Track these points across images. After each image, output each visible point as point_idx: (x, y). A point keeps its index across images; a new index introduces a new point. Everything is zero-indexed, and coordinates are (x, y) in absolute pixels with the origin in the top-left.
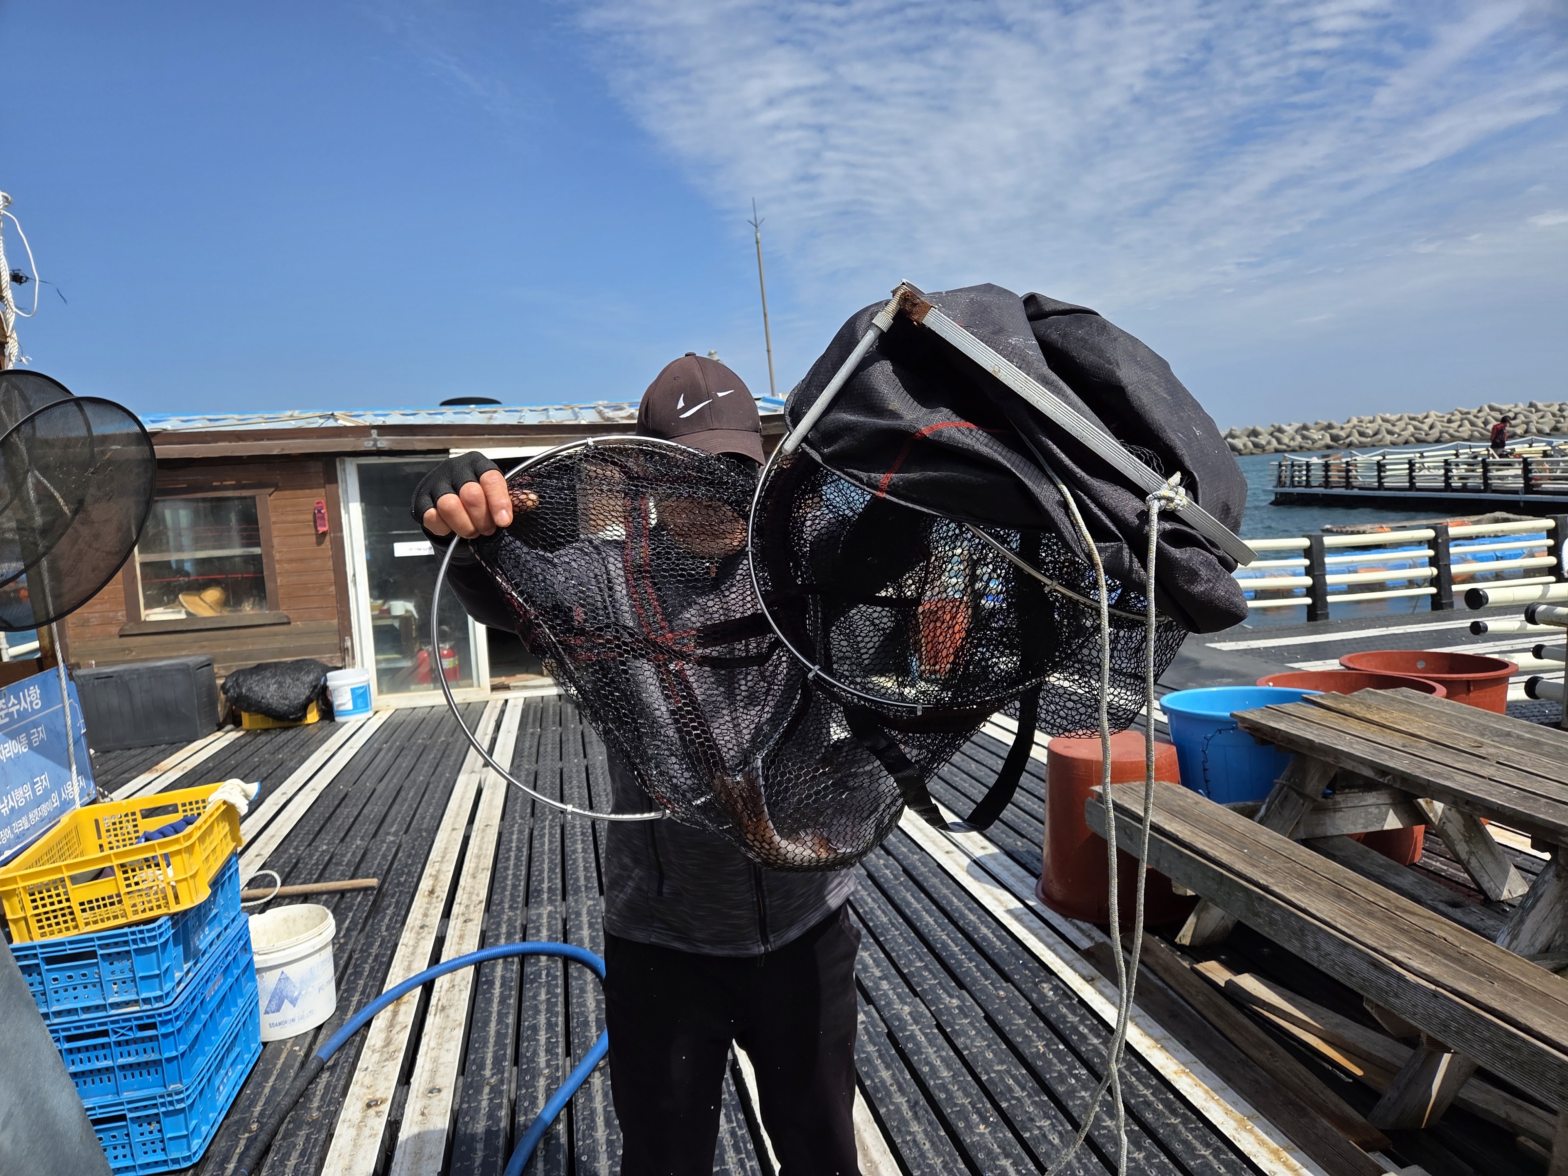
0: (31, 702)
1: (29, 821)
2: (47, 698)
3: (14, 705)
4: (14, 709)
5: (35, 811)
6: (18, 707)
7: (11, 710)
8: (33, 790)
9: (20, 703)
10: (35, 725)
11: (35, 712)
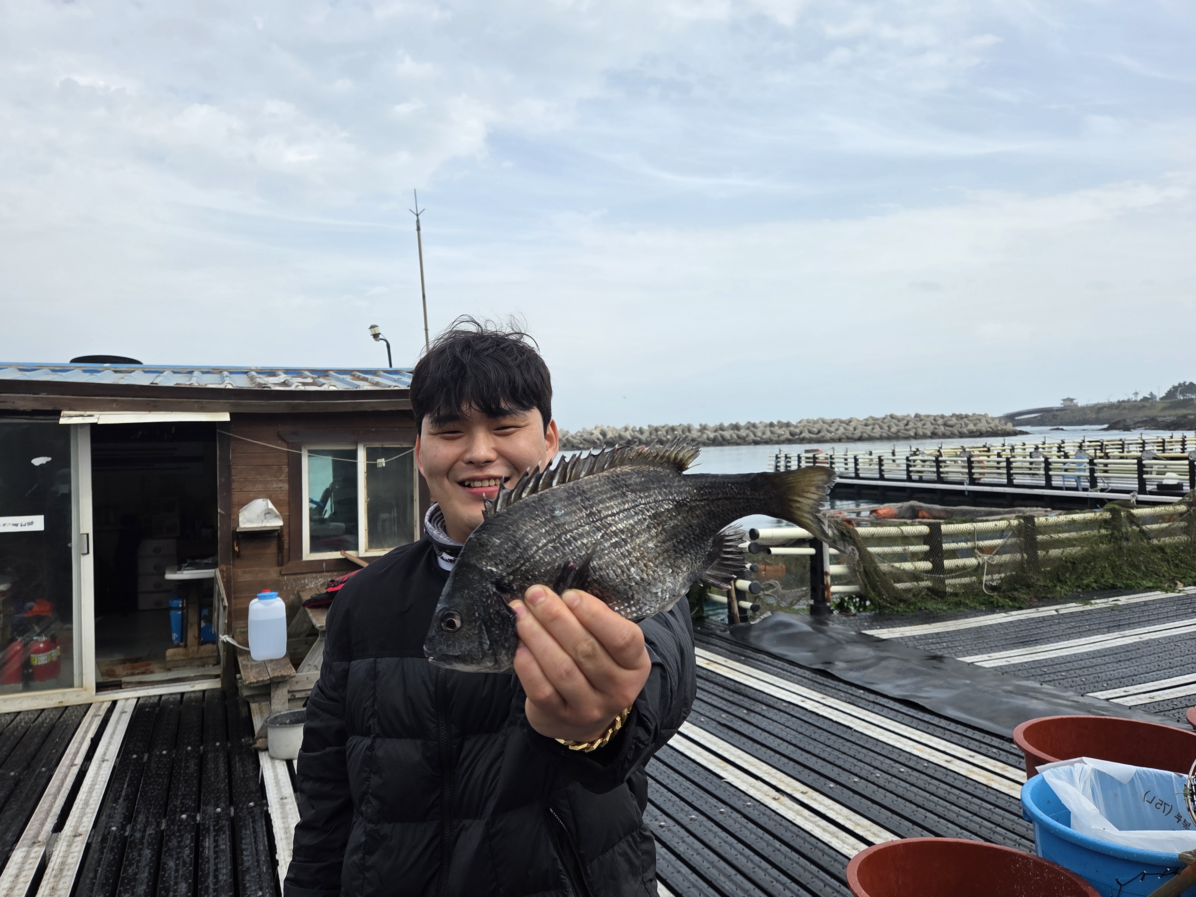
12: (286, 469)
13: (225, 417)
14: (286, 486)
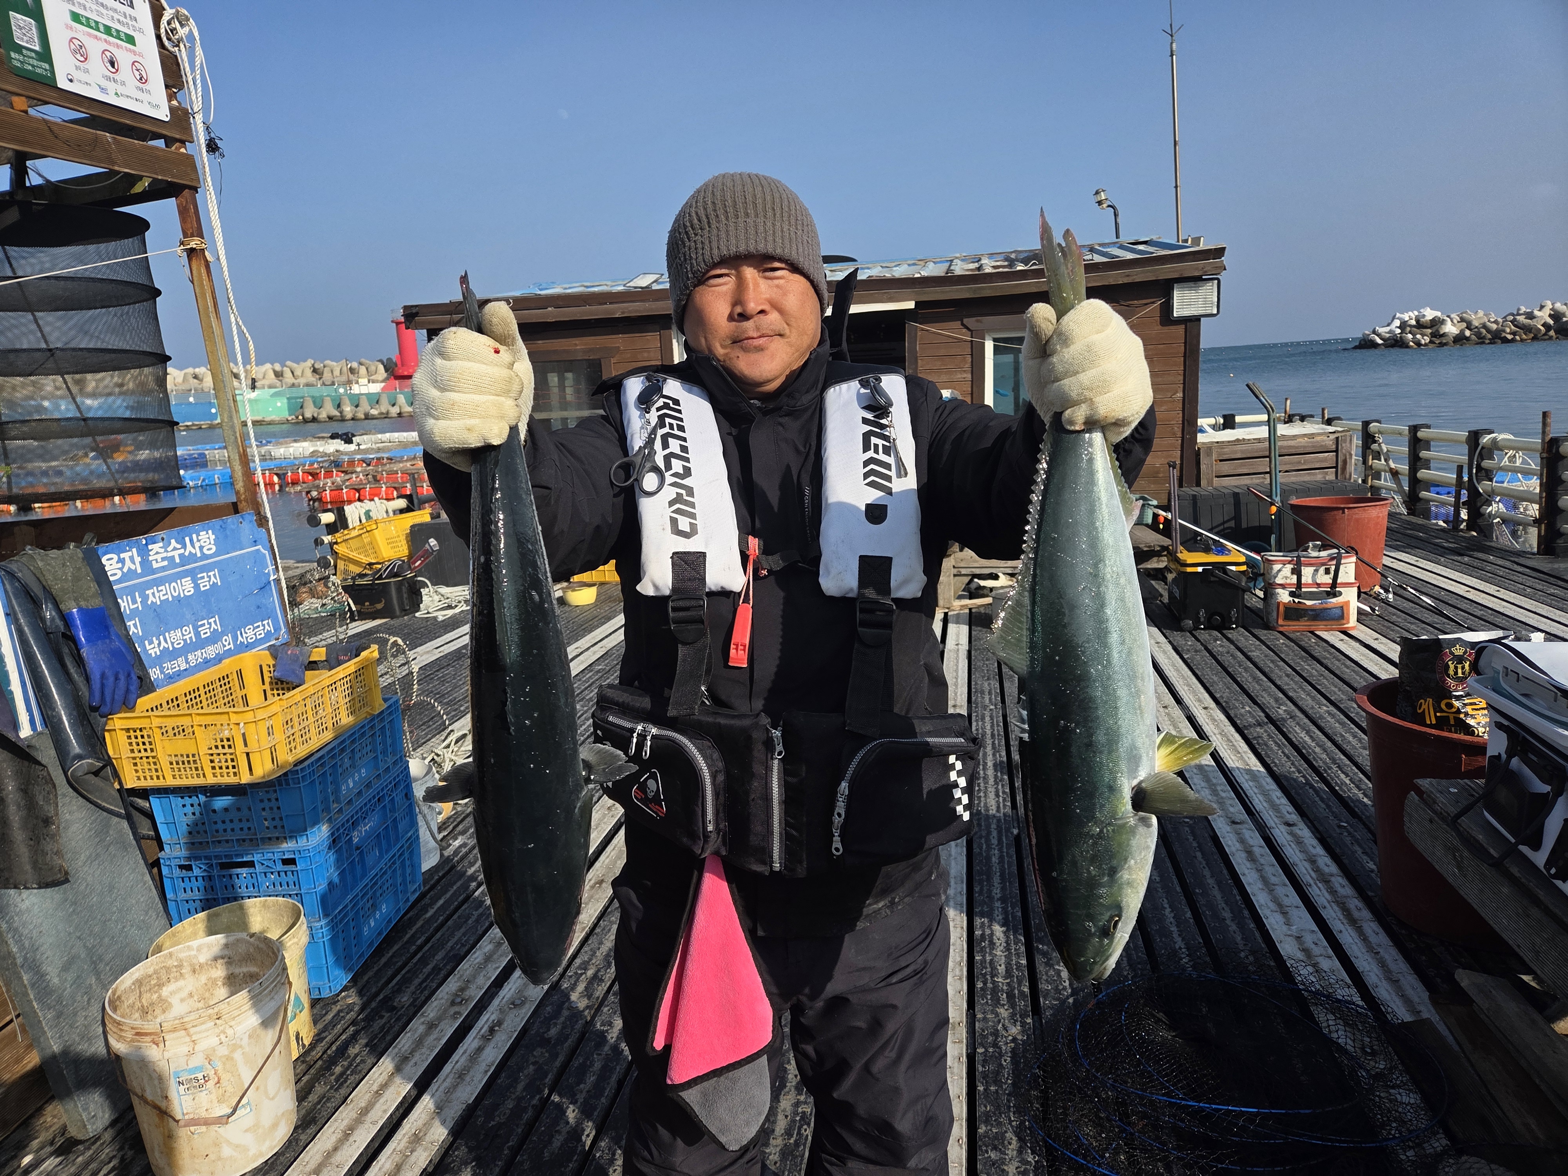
0: (201, 548)
1: (187, 662)
2: (223, 546)
3: (175, 549)
4: (176, 554)
5: (198, 653)
6: (182, 551)
7: (169, 554)
8: (197, 634)
9: (184, 546)
10: (203, 569)
11: (205, 557)
12: (969, 359)
13: (910, 305)
14: (969, 376)
